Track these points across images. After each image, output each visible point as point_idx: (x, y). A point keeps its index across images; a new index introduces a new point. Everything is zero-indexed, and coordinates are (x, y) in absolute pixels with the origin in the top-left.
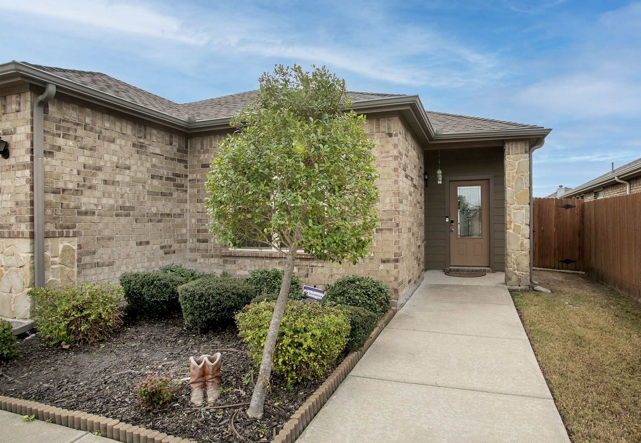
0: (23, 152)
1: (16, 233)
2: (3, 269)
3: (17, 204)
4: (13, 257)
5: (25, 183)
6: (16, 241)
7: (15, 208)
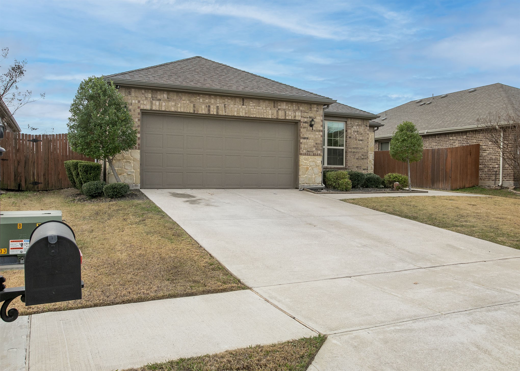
0: (319, 126)
1: (317, 154)
2: (308, 167)
3: (316, 144)
4: (314, 163)
5: (320, 137)
6: (316, 157)
7: (315, 145)
